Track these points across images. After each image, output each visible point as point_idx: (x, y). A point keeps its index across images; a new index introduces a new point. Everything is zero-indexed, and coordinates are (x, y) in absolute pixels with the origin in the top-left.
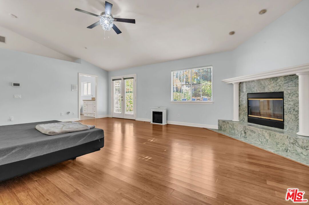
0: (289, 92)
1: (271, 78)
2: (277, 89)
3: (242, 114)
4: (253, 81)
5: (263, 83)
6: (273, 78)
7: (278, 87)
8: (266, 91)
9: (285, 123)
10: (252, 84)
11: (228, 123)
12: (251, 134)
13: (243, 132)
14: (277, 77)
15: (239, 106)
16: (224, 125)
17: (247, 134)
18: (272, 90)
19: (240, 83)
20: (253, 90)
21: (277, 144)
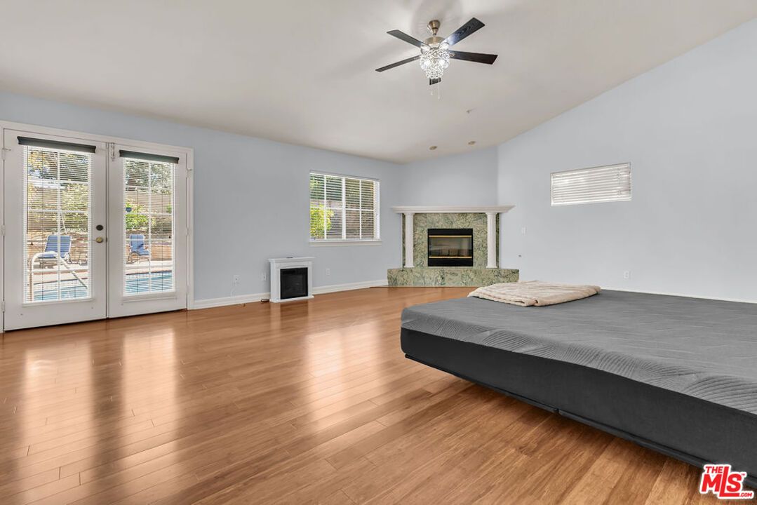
0: (478, 229)
1: (459, 214)
2: (466, 226)
3: (419, 255)
4: (438, 214)
5: (450, 217)
6: (463, 214)
7: (468, 224)
8: (454, 227)
9: (474, 260)
10: (436, 218)
11: (411, 271)
12: (452, 277)
13: (439, 278)
14: (466, 213)
15: (414, 246)
16: (402, 276)
17: (446, 279)
18: (461, 227)
19: (416, 214)
20: (437, 224)
21: (483, 280)
